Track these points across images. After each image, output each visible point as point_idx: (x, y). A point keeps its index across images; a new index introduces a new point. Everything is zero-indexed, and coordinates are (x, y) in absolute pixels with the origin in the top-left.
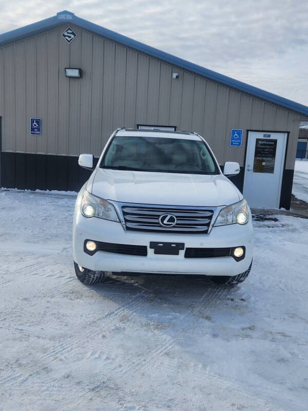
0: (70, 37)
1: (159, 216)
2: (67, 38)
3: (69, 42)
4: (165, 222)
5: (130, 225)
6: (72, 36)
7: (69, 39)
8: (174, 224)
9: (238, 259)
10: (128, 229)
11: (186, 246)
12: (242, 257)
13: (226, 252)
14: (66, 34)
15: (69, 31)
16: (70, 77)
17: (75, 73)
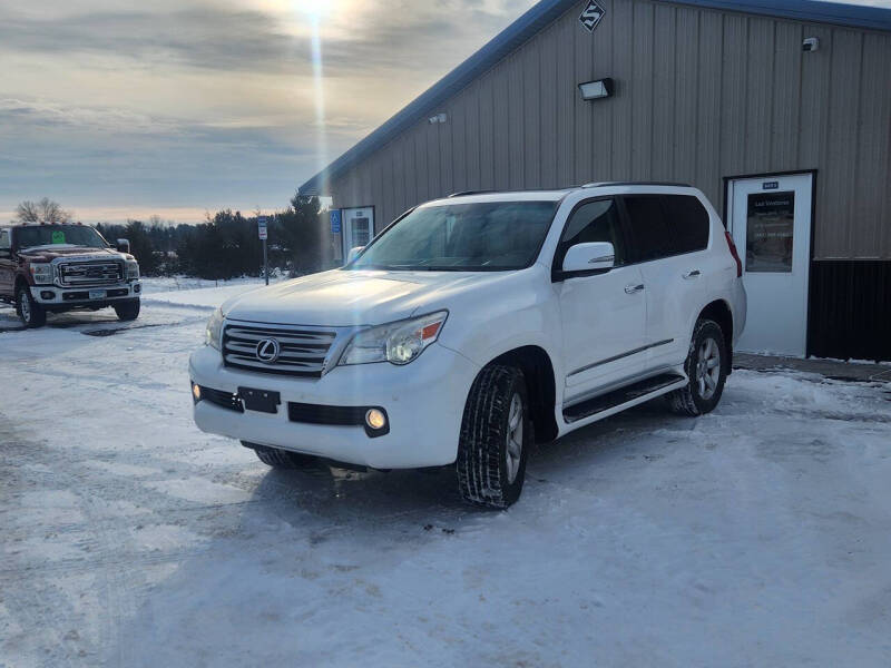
0: (591, 19)
1: (257, 342)
2: (588, 22)
3: (590, 28)
4: (262, 353)
5: (230, 358)
6: (596, 15)
7: (590, 23)
8: (273, 356)
9: (373, 433)
10: (227, 364)
11: (285, 399)
12: (385, 430)
13: (350, 417)
14: (586, 15)
15: (592, 7)
16: (594, 100)
17: (596, 90)
